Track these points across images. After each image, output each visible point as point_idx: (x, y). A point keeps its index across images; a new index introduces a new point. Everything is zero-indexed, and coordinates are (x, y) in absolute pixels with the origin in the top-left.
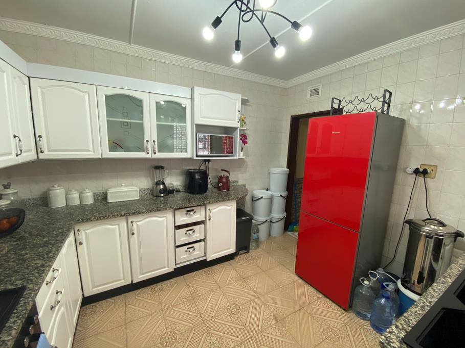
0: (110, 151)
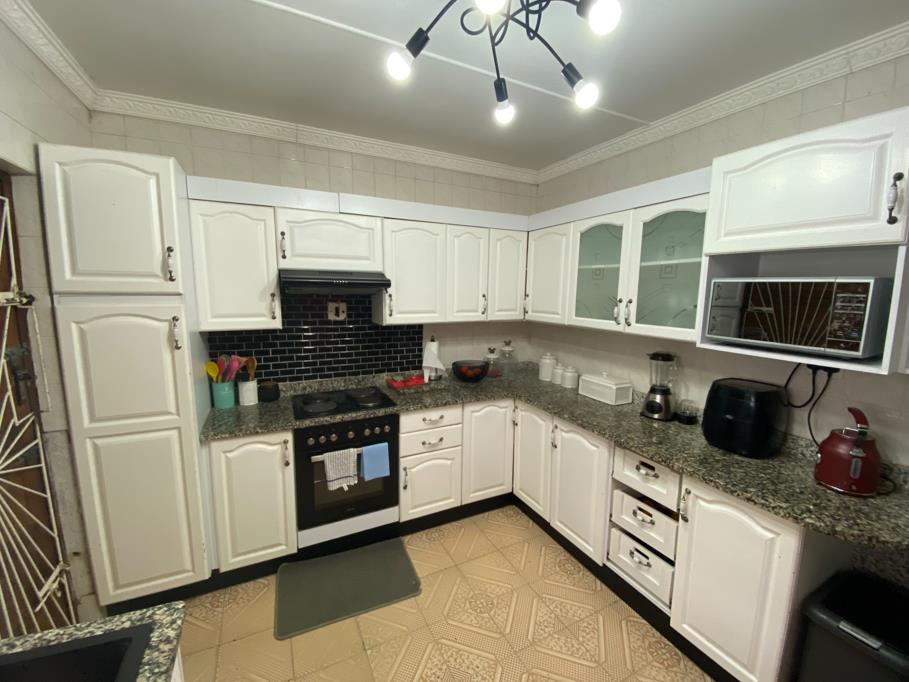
0: (576, 316)
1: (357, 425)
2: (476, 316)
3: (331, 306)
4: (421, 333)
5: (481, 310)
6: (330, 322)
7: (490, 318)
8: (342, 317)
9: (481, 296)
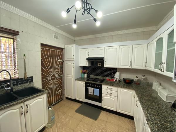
1: (95, 84)
2: (128, 67)
3: (99, 64)
4: (117, 70)
5: (129, 65)
6: (98, 66)
7: (133, 68)
8: (100, 65)
9: (129, 62)
